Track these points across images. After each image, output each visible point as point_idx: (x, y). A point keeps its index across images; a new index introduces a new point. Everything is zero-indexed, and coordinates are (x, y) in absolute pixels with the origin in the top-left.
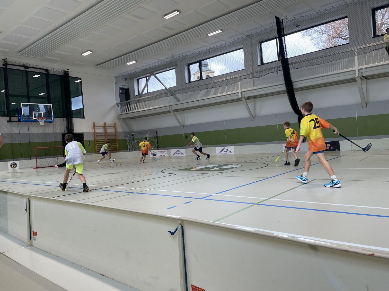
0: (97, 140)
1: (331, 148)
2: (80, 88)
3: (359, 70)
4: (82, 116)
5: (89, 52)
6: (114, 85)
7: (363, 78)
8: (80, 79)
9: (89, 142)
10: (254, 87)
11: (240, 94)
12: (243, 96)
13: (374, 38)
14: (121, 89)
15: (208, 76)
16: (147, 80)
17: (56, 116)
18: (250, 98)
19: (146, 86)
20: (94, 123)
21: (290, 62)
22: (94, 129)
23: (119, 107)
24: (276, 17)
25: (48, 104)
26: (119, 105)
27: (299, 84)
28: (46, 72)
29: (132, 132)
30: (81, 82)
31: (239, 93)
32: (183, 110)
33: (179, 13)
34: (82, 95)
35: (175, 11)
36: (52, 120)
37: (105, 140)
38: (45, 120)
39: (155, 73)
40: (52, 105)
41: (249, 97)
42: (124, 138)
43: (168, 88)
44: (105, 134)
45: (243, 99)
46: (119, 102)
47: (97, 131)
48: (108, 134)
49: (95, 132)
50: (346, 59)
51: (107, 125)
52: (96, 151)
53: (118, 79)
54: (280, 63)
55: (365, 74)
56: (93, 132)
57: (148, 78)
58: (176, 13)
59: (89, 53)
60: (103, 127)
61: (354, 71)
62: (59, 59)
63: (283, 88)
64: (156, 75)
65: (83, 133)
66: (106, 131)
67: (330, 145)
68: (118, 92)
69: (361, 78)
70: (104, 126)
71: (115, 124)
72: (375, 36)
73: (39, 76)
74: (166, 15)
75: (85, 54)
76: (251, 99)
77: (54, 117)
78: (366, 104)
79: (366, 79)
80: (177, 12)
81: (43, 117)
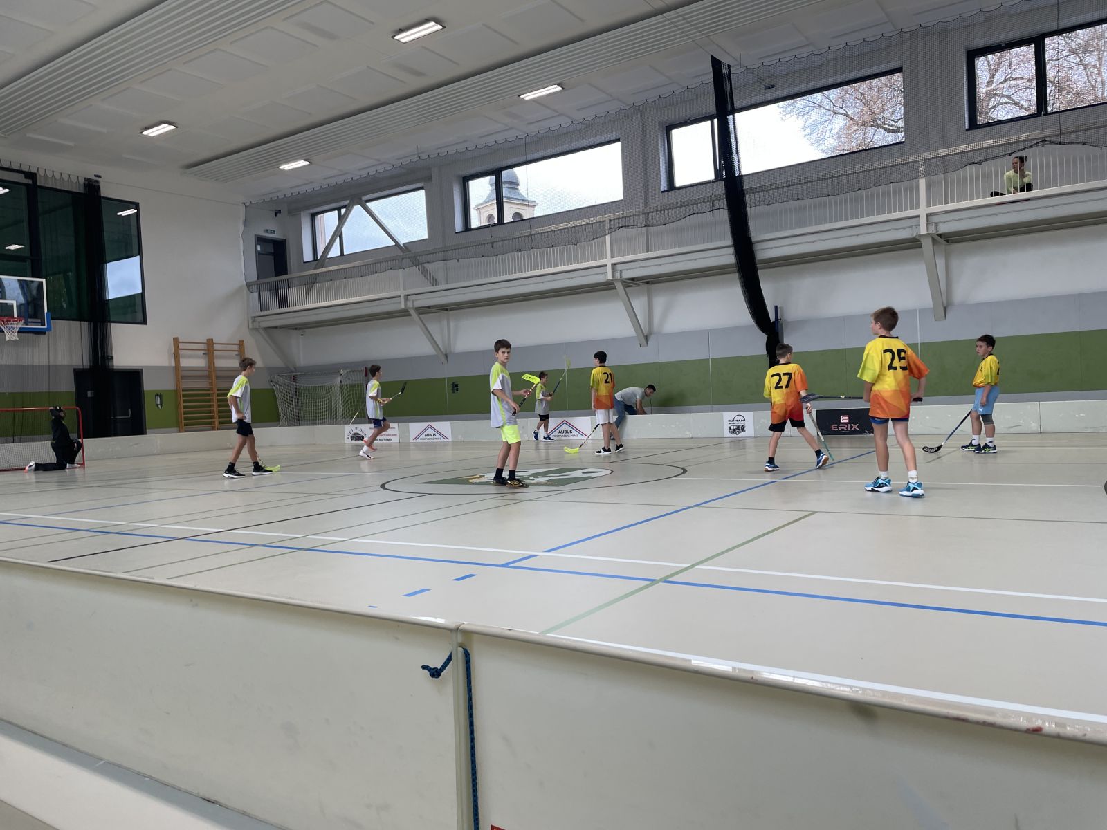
0: (183, 391)
1: (851, 427)
2: (134, 232)
3: (928, 216)
4: (140, 317)
5: (165, 125)
6: (241, 227)
7: (938, 238)
8: (136, 206)
9: (161, 396)
10: (648, 252)
11: (609, 268)
12: (617, 275)
13: (968, 132)
14: (260, 240)
15: (517, 215)
16: (342, 219)
17: (56, 314)
18: (637, 282)
19: (338, 233)
20: (176, 340)
21: (746, 186)
22: (177, 356)
23: (256, 295)
24: (712, 56)
25: (33, 277)
26: (255, 287)
27: (772, 248)
28: (29, 182)
29: (293, 369)
30: (137, 214)
31: (606, 266)
32: (447, 308)
33: (439, 27)
34: (140, 253)
35: (427, 21)
36: (46, 327)
37: (208, 390)
38: (21, 325)
39: (365, 198)
40: (44, 280)
41: (633, 279)
42: (267, 386)
43: (404, 244)
44: (210, 372)
45: (619, 285)
46: (256, 279)
47: (185, 363)
48: (220, 374)
49: (177, 368)
50: (897, 186)
51: (216, 347)
52: (181, 422)
53: (252, 211)
54: (721, 188)
55: (943, 229)
56: (174, 364)
57: (343, 211)
58: (432, 27)
59: (164, 128)
60: (203, 352)
61: (916, 219)
62: (72, 144)
63: (728, 257)
64: (369, 204)
65: (142, 369)
66: (214, 363)
67: (849, 418)
68: (253, 249)
69: (933, 239)
70: (208, 350)
71: (241, 344)
72: (973, 125)
73: (8, 192)
74: (401, 31)
75: (153, 132)
76: (639, 285)
77: (52, 319)
78: (945, 309)
79: (947, 241)
80: (433, 23)
81: (15, 316)
